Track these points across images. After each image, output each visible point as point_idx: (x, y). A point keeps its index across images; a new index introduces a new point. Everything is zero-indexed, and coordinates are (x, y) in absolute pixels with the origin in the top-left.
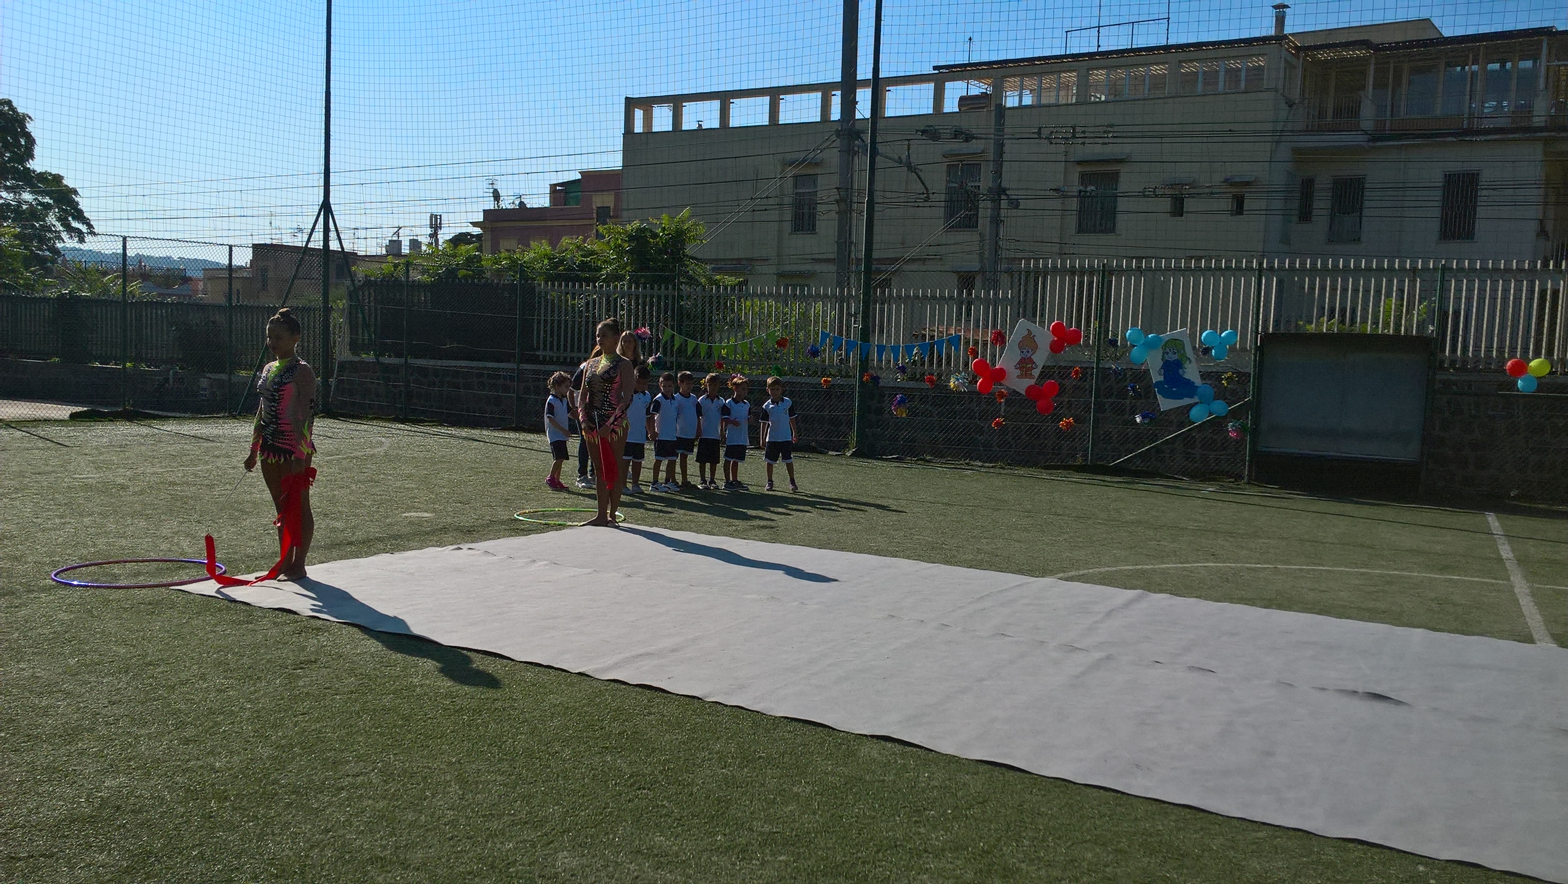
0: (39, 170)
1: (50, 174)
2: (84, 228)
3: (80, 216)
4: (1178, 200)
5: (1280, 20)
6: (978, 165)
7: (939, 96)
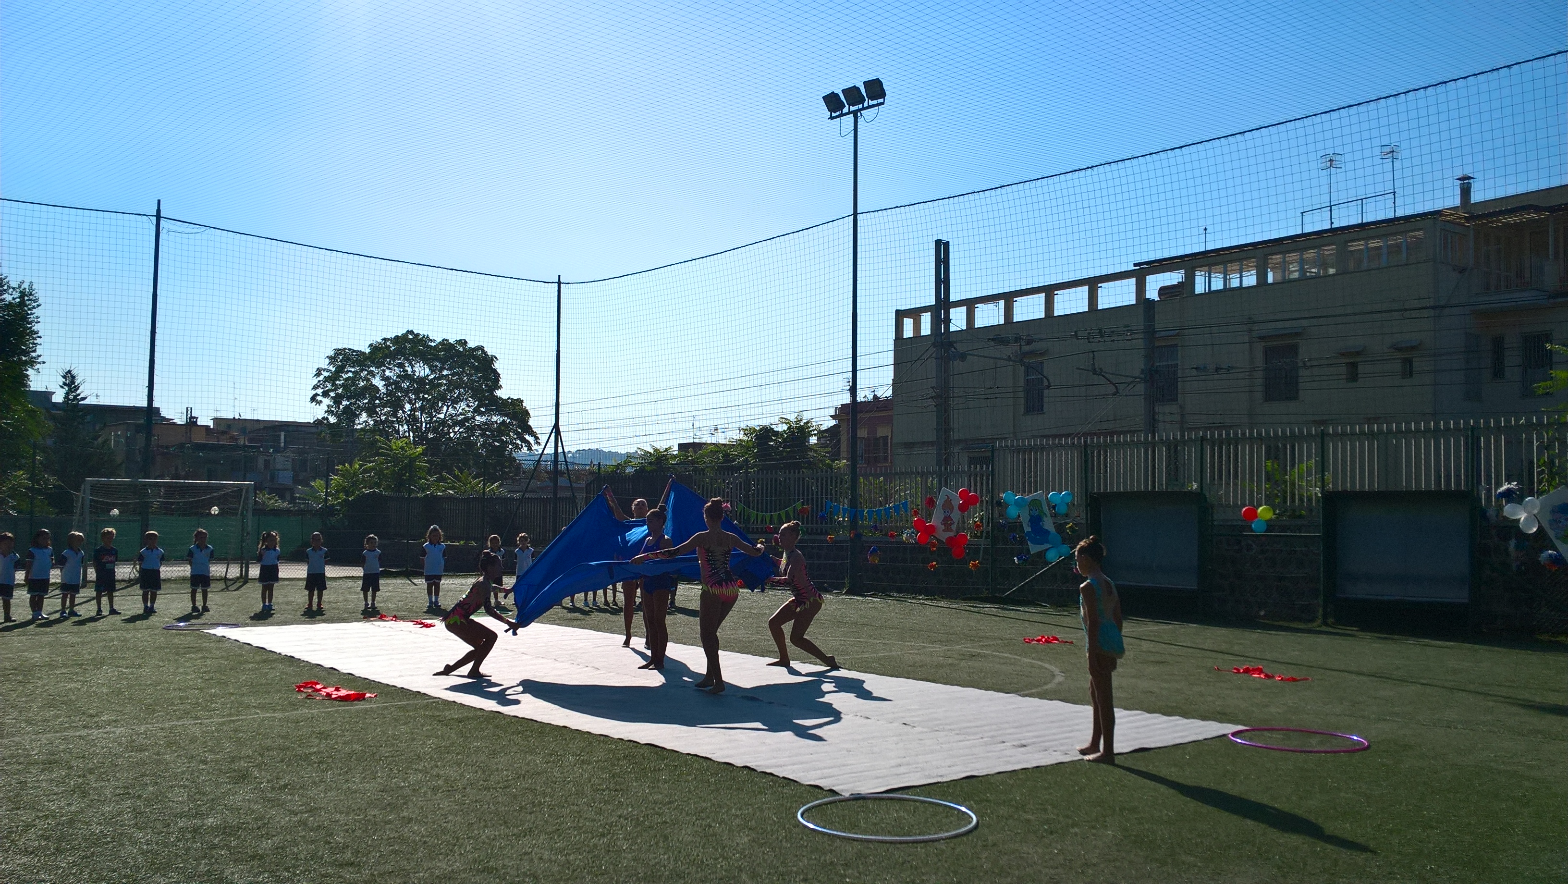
0: (505, 397)
1: (512, 399)
2: (531, 439)
3: (529, 430)
4: (1353, 367)
5: (1466, 191)
6: (1176, 345)
7: (1141, 288)
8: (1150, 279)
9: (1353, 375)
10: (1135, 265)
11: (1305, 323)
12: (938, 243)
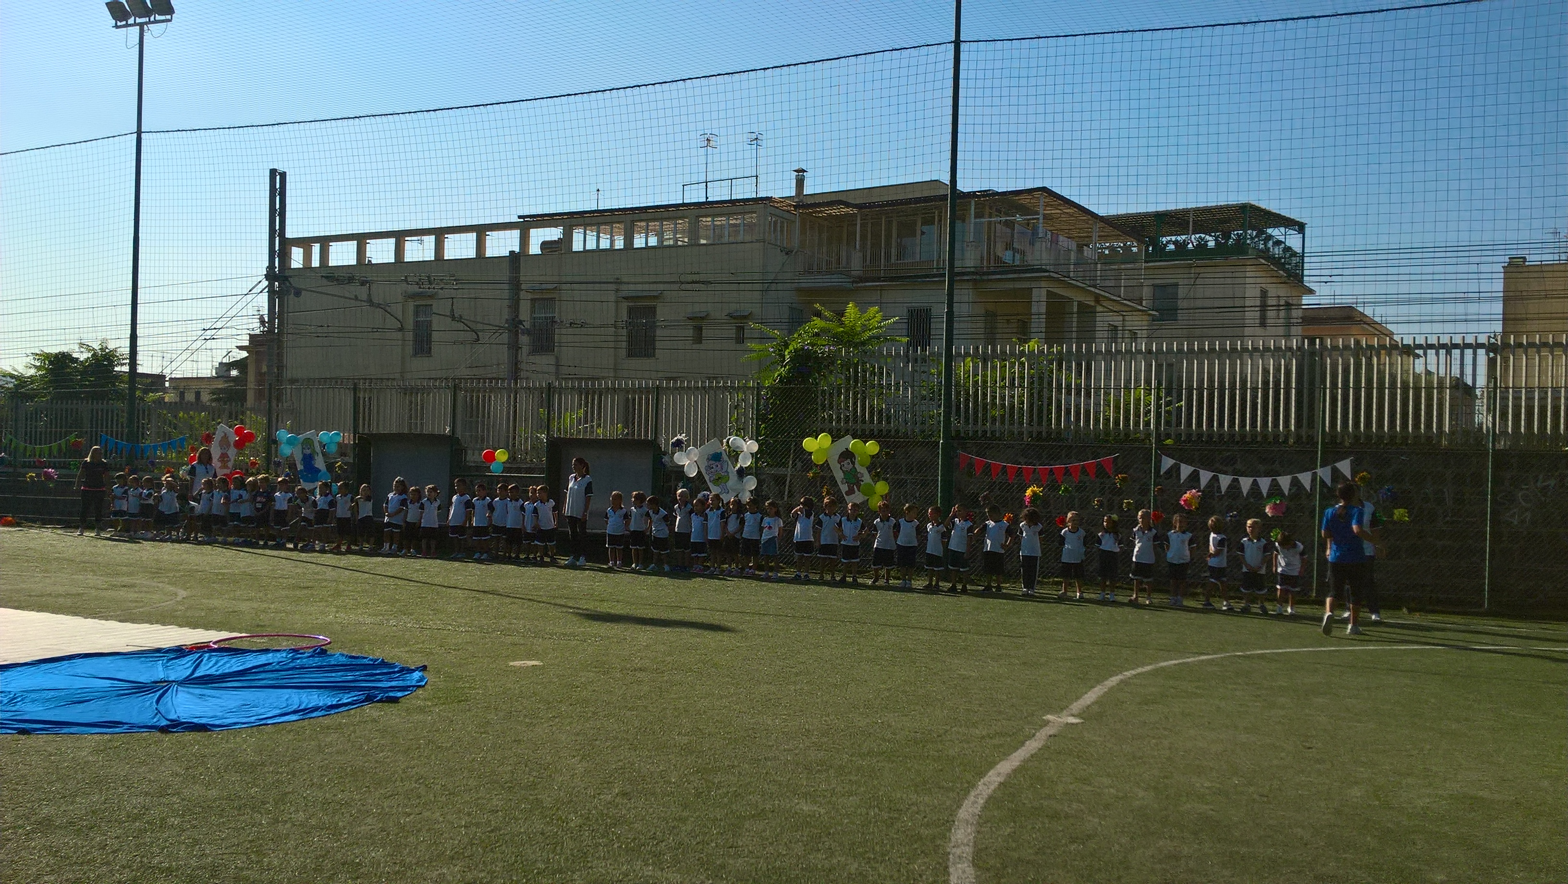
4: (699, 329)
5: (800, 183)
6: (553, 299)
7: (524, 240)
8: (533, 232)
9: (698, 339)
10: (520, 217)
11: (661, 287)
12: (273, 172)
